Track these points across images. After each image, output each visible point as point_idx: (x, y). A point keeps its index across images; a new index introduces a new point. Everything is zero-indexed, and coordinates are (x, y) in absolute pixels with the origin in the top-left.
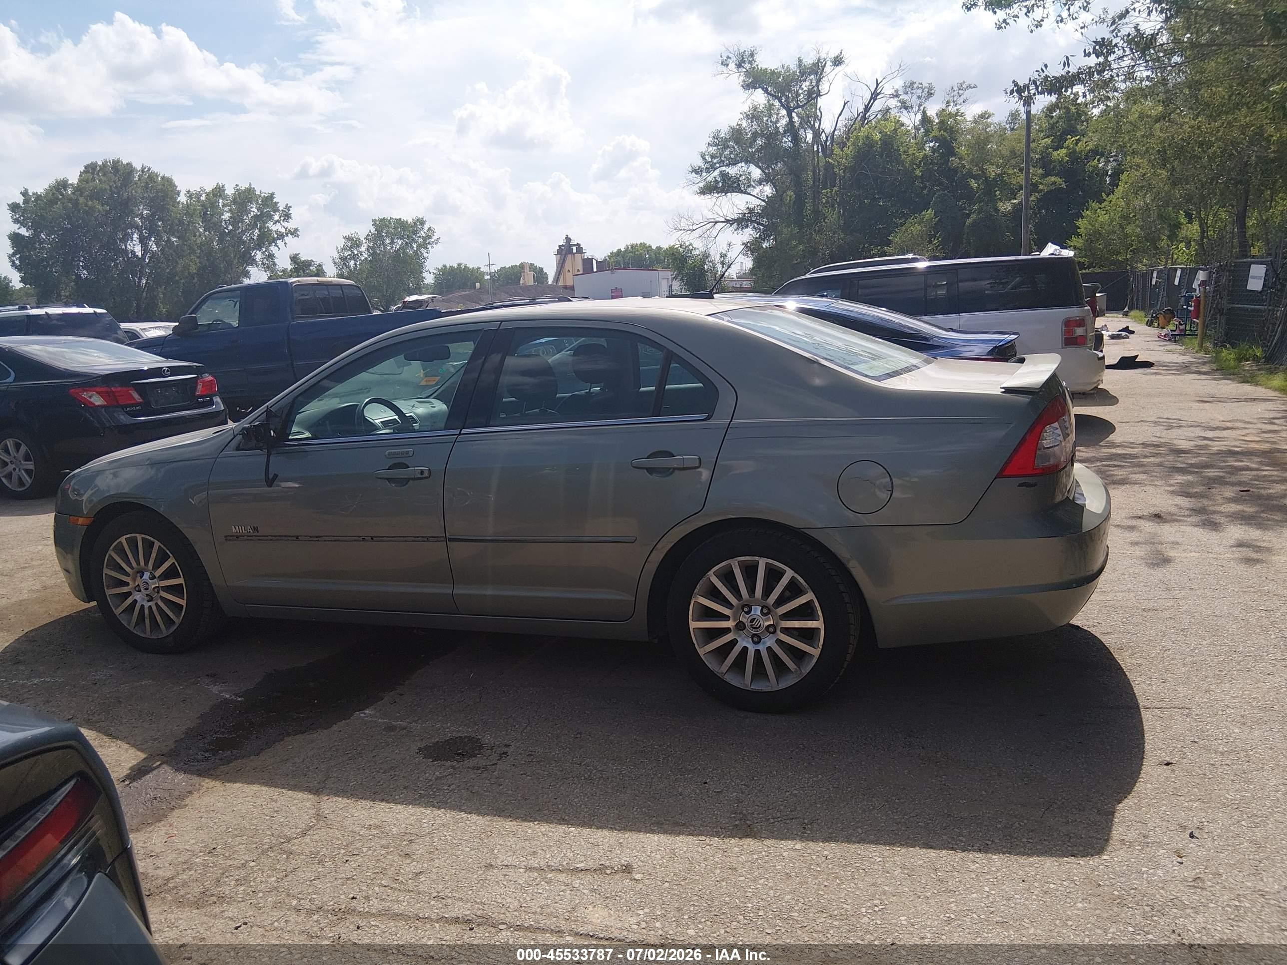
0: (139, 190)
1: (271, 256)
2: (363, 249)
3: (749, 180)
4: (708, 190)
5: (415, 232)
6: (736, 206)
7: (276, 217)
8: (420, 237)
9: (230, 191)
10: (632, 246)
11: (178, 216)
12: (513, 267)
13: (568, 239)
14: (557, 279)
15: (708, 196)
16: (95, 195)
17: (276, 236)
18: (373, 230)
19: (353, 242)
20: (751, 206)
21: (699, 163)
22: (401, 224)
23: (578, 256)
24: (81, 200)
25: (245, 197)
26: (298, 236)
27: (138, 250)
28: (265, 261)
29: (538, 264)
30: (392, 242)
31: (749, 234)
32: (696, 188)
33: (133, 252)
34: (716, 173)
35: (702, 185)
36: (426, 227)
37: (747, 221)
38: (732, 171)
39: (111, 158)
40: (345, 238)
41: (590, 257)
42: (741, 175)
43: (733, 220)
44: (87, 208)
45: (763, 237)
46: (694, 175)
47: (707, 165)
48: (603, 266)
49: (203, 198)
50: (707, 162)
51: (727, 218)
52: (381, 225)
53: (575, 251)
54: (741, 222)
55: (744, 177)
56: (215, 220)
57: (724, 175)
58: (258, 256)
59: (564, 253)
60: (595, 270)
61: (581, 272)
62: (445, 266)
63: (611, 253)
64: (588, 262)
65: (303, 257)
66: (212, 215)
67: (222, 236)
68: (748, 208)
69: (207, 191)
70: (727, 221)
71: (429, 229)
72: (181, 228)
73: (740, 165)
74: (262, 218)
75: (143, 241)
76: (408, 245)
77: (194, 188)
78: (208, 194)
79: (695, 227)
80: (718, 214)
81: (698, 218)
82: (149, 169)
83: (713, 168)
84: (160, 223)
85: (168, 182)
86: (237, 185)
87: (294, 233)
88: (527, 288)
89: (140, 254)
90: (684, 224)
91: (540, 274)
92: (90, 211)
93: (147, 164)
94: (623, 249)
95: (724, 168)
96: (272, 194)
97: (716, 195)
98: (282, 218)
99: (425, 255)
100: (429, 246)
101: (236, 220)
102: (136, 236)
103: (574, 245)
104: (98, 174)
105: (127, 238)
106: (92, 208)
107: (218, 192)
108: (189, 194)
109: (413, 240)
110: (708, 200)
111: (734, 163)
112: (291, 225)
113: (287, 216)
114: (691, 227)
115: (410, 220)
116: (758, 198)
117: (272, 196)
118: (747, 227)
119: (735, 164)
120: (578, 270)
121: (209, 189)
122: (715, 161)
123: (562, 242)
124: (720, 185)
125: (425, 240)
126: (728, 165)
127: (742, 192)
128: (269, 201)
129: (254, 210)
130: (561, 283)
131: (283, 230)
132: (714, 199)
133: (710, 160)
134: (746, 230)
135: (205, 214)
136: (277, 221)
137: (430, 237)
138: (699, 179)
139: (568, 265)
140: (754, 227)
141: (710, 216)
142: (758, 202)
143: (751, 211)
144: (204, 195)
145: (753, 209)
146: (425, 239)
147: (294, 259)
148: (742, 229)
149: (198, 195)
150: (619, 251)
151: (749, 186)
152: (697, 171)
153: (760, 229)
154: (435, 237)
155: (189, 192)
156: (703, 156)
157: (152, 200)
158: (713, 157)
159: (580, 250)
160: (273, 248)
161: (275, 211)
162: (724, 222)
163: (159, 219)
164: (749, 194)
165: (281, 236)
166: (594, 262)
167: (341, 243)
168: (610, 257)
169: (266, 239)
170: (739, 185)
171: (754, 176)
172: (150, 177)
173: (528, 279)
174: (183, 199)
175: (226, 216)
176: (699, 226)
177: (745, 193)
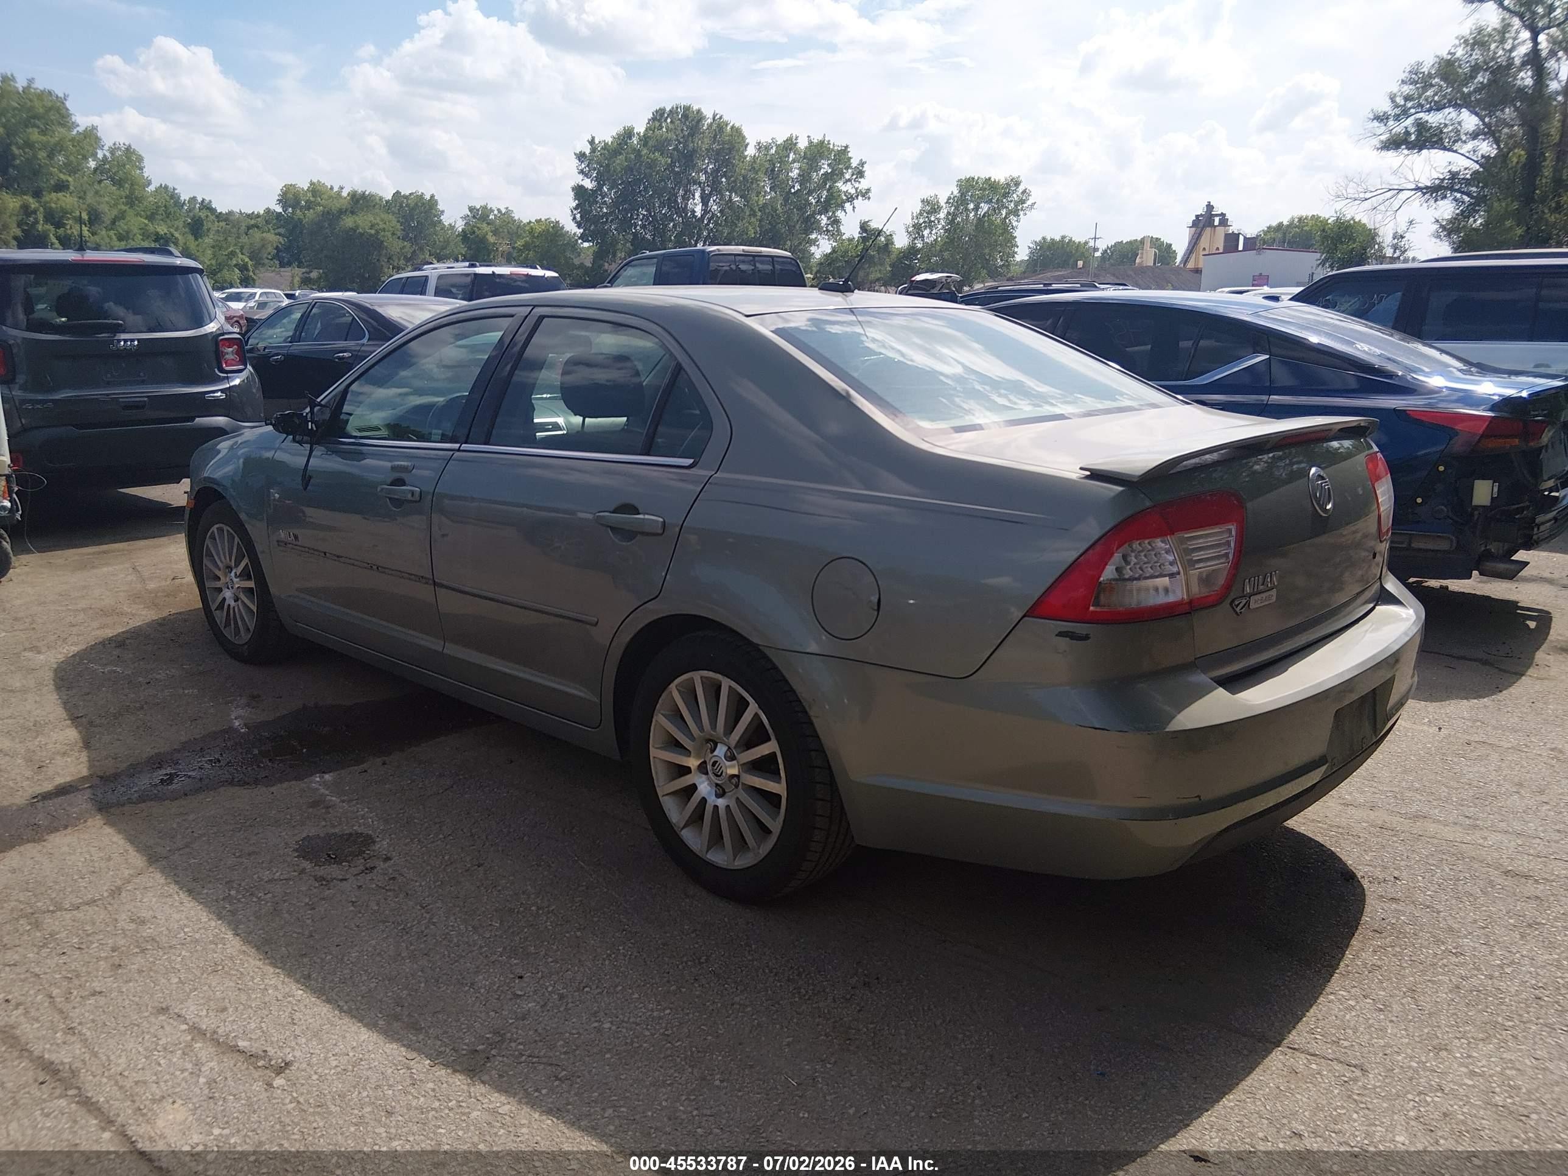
0: (706, 141)
1: (836, 222)
2: (942, 215)
3: (1458, 132)
4: (1394, 143)
5: (1006, 195)
6: (1435, 168)
7: (847, 176)
8: (1011, 201)
9: (802, 144)
10: (1300, 219)
11: (743, 171)
12: (1130, 243)
13: (1210, 207)
14: (1186, 259)
15: (1391, 154)
16: (660, 146)
17: (844, 198)
18: (956, 192)
19: (931, 207)
20: (1455, 169)
21: (1386, 106)
22: (991, 186)
23: (1221, 231)
24: (645, 151)
25: (818, 151)
26: (869, 198)
27: (698, 210)
28: (830, 228)
29: (1166, 240)
30: (977, 208)
31: (1446, 209)
32: (1376, 142)
33: (693, 212)
34: (1410, 121)
35: (1384, 138)
36: (1021, 188)
37: (1446, 188)
38: (1434, 119)
39: (684, 103)
40: (923, 201)
41: (1236, 232)
42: (1446, 125)
43: (1427, 187)
44: (649, 160)
45: (1467, 213)
46: (1376, 124)
47: (1398, 111)
48: (1252, 244)
49: (773, 151)
50: (1397, 106)
51: (1420, 185)
52: (967, 186)
53: (1217, 222)
54: (1435, 191)
55: (1451, 128)
56: (783, 177)
57: (1421, 126)
58: (824, 220)
59: (1201, 225)
60: (1241, 248)
61: (1221, 251)
62: (1044, 238)
63: (1268, 228)
64: (1232, 240)
65: (874, 225)
66: (780, 171)
67: (787, 196)
68: (1449, 171)
69: (778, 143)
70: (1418, 189)
71: (1024, 192)
72: (745, 186)
73: (1447, 111)
74: (835, 175)
75: (705, 200)
76: (996, 211)
77: (765, 139)
78: (778, 146)
79: (1368, 195)
80: (1406, 179)
81: (1374, 183)
82: (721, 118)
83: (1405, 113)
84: (724, 180)
85: (737, 132)
86: (809, 137)
87: (865, 194)
88: (1143, 270)
89: (698, 214)
90: (1351, 191)
91: (1165, 252)
92: (652, 165)
93: (720, 112)
94: (1285, 223)
95: (1421, 115)
96: (847, 147)
97: (1406, 152)
98: (854, 177)
99: (1015, 224)
100: (1021, 213)
101: (804, 178)
102: (697, 195)
103: (1217, 215)
104: (666, 120)
105: (688, 195)
106: (654, 161)
107: (790, 145)
108: (759, 146)
109: (1002, 205)
110: (1394, 158)
111: (1439, 107)
112: (863, 185)
113: (860, 174)
114: (1362, 195)
115: (1002, 181)
116: (1468, 158)
117: (845, 150)
118: (1444, 197)
119: (1438, 110)
120: (1218, 249)
121: (780, 141)
122: (1409, 105)
123: (1201, 210)
124: (1413, 137)
125: (1016, 206)
126: (1429, 111)
127: (1445, 149)
128: (842, 155)
129: (825, 168)
130: (1191, 265)
131: (853, 191)
132: (1402, 158)
133: (1402, 103)
134: (1440, 203)
135: (773, 170)
136: (849, 180)
137: (1023, 202)
138: (1383, 128)
139: (1204, 242)
140: (1456, 199)
141: (1395, 182)
142: (1468, 163)
143: (1454, 175)
144: (774, 148)
145: (1458, 173)
146: (1017, 204)
147: (864, 227)
148: (1436, 201)
149: (767, 148)
150: (1280, 225)
151: (1455, 141)
152: (1381, 118)
153: (1463, 202)
154: (1029, 203)
155: (759, 143)
156: (1393, 99)
157: (718, 153)
158: (1407, 98)
159: (1224, 221)
160: (840, 214)
161: (847, 168)
162: (1412, 190)
163: (725, 175)
164: (1456, 152)
165: (851, 199)
166: (1241, 239)
167: (918, 207)
168: (1265, 233)
169: (834, 202)
170: (1441, 139)
171: (1467, 126)
172: (719, 126)
173: (1147, 258)
174: (751, 151)
175: (795, 173)
176: (1375, 193)
177: (1449, 150)
